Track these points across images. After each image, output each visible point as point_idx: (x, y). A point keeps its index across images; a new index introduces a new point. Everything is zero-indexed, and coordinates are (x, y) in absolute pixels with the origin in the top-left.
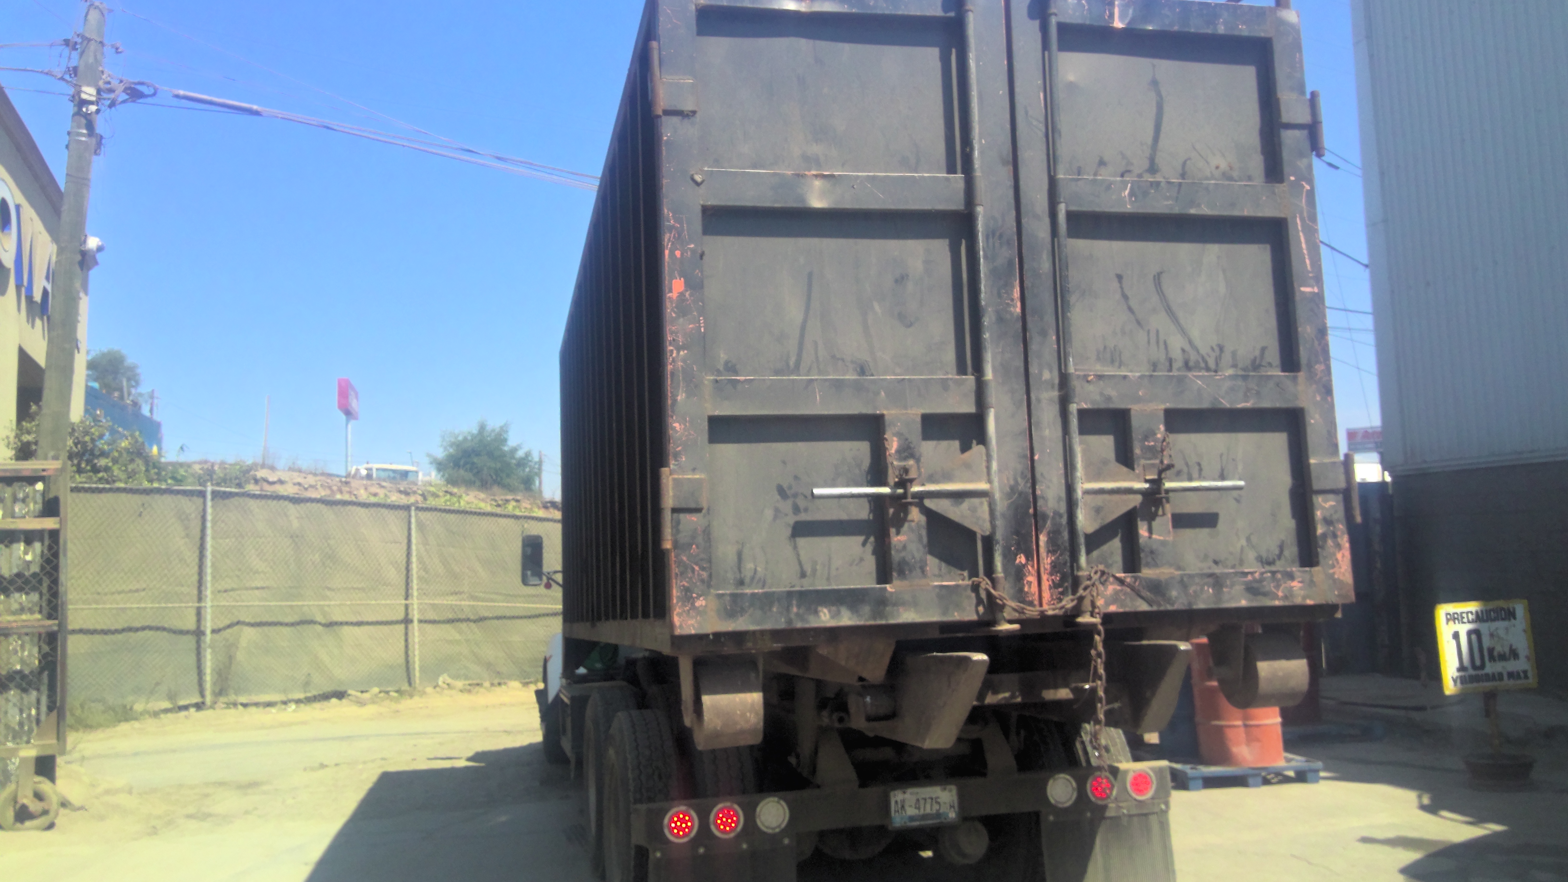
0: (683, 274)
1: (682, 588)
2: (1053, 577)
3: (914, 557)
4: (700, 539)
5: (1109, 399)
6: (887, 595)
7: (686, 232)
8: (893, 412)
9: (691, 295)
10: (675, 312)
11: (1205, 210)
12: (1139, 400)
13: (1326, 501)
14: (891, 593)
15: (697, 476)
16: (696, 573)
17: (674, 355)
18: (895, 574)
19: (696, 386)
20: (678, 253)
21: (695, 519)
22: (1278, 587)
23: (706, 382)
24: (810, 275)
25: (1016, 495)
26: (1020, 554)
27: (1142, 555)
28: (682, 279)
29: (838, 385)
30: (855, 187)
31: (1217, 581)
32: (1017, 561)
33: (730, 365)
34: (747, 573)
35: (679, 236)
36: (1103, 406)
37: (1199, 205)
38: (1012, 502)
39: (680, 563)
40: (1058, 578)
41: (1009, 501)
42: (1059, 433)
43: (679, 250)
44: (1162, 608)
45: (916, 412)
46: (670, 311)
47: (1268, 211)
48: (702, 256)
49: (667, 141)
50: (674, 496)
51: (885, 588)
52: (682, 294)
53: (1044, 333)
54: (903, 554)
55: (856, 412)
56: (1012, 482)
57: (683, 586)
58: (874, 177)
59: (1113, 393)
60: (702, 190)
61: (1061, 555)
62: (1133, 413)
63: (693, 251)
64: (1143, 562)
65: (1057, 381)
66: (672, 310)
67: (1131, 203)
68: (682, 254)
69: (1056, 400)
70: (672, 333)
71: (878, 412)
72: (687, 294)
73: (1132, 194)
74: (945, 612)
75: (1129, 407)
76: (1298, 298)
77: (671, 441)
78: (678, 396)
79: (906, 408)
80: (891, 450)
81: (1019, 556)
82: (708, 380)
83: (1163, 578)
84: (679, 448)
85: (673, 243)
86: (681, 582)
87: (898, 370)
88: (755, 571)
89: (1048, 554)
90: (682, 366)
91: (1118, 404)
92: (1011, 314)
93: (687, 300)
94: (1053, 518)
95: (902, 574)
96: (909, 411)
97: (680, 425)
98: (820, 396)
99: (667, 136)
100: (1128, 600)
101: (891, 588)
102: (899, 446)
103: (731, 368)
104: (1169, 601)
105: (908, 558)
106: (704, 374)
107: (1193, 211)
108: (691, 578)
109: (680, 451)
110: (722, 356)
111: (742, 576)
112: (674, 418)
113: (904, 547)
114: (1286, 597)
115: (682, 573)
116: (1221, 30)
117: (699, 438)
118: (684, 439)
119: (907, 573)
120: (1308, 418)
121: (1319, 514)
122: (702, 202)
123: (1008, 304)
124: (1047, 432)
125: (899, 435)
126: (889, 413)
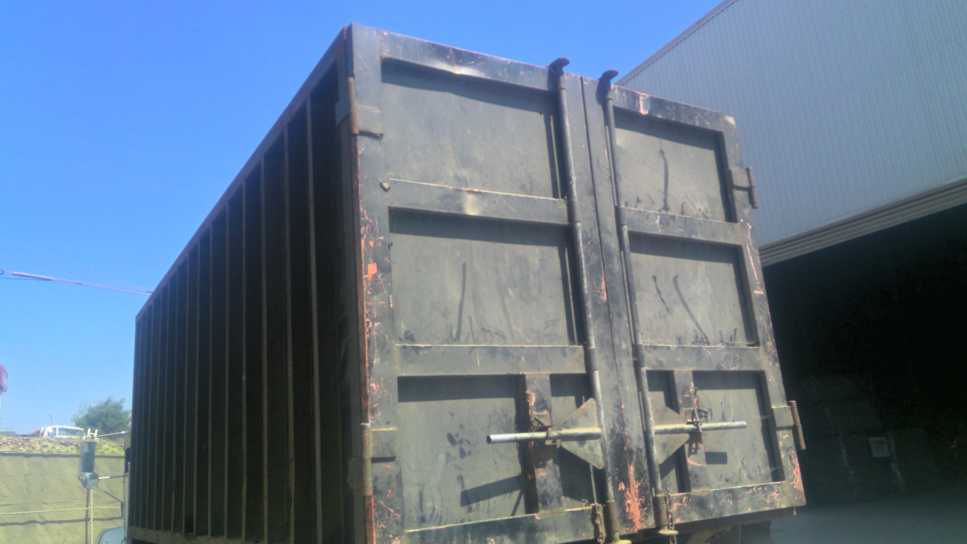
0: (376, 260)
1: (380, 530)
2: (641, 499)
3: (552, 490)
4: (394, 485)
5: (661, 363)
6: (536, 523)
7: (377, 227)
8: (530, 373)
9: (382, 277)
10: (370, 291)
11: (699, 237)
12: (677, 364)
13: (784, 435)
14: (539, 521)
15: (391, 429)
16: (392, 515)
17: (370, 326)
18: (540, 505)
19: (388, 352)
20: (371, 243)
21: (390, 467)
22: (766, 497)
23: (395, 349)
24: (464, 265)
25: (615, 437)
26: (621, 483)
27: (691, 478)
28: (375, 264)
29: (492, 351)
30: (496, 202)
31: (733, 494)
32: (620, 489)
33: (408, 334)
34: (428, 512)
35: (372, 230)
36: (658, 369)
37: (696, 234)
38: (613, 442)
39: (379, 508)
40: (644, 500)
41: (611, 441)
42: (635, 388)
43: (372, 240)
44: (706, 518)
45: (546, 373)
46: (366, 289)
47: (731, 240)
48: (390, 246)
49: (362, 155)
50: (374, 447)
51: (534, 516)
52: (375, 276)
53: (620, 316)
54: (544, 488)
55: (505, 373)
56: (612, 427)
57: (382, 528)
58: (508, 197)
59: (663, 359)
60: (388, 195)
61: (644, 481)
62: (675, 374)
63: (383, 242)
64: (692, 483)
65: (630, 350)
66: (368, 289)
67: (661, 228)
68: (375, 244)
69: (631, 363)
70: (368, 307)
71: (521, 373)
72: (379, 276)
73: (661, 222)
74: (576, 533)
75: (673, 369)
76: (753, 297)
77: (369, 399)
78: (373, 360)
79: (539, 370)
80: (531, 403)
81: (620, 484)
82: (397, 347)
83: (704, 495)
84: (376, 405)
85: (367, 235)
86: (380, 524)
87: (528, 341)
88: (434, 509)
89: (636, 481)
90: (376, 335)
91: (667, 368)
92: (602, 301)
93: (379, 281)
94: (637, 453)
95: (545, 504)
96: (541, 372)
97: (376, 385)
98: (480, 360)
99: (361, 150)
100: (686, 514)
101: (538, 516)
102: (537, 400)
103: (409, 337)
104: (710, 512)
105: (549, 490)
106: (393, 342)
107: (694, 237)
108: (387, 521)
109: (376, 407)
110: (403, 327)
111: (424, 514)
112: (371, 379)
113: (545, 481)
114: (772, 504)
115: (380, 516)
116: (697, 124)
117: (391, 396)
118: (379, 397)
119: (548, 503)
120: (767, 378)
121: (781, 443)
122: (388, 204)
123: (599, 293)
124: (627, 388)
125: (537, 391)
126: (529, 373)
